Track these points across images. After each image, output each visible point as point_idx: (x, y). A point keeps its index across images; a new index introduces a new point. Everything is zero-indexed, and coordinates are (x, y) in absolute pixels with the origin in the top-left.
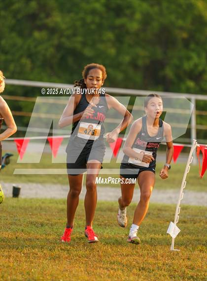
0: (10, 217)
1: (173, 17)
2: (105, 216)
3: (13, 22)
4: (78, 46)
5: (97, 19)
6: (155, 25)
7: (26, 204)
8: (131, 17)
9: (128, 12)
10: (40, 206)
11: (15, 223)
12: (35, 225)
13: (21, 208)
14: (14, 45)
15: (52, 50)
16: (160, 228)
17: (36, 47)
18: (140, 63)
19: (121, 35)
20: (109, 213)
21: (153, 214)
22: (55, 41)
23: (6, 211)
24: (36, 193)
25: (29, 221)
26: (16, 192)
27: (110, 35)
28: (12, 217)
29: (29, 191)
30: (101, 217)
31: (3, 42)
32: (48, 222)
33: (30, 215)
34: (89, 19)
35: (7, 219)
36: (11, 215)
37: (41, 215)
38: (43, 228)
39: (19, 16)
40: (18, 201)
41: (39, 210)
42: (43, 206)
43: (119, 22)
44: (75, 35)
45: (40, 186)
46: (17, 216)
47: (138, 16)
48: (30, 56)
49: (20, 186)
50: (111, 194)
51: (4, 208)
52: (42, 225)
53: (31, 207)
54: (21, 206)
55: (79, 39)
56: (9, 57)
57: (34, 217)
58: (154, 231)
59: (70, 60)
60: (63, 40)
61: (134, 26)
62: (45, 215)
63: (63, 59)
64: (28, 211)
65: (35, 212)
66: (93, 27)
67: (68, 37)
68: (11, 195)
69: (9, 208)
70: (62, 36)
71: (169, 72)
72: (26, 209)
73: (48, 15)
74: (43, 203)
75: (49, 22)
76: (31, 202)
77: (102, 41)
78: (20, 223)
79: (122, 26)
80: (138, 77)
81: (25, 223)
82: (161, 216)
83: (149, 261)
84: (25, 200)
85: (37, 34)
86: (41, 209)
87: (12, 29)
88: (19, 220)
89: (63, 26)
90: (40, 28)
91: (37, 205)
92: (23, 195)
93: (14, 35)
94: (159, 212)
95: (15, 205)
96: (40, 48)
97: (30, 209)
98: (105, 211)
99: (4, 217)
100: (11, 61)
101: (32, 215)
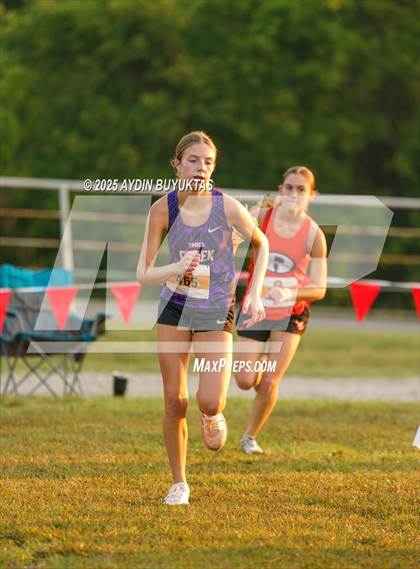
0: (110, 428)
1: (407, 58)
4: (227, 119)
5: (262, 67)
6: (374, 74)
7: (140, 407)
8: (327, 60)
9: (320, 50)
11: (121, 440)
13: (130, 415)
14: (105, 121)
15: (177, 129)
17: (147, 122)
18: (347, 146)
19: (308, 95)
22: (184, 111)
23: (102, 418)
25: (148, 435)
26: (120, 386)
27: (287, 97)
28: (114, 429)
31: (84, 116)
34: (246, 66)
36: (112, 426)
39: (114, 65)
40: (124, 402)
43: (303, 70)
44: (220, 98)
46: (124, 428)
47: (341, 58)
48: (137, 140)
51: (98, 415)
53: (150, 413)
55: (229, 105)
57: (156, 427)
60: (200, 108)
61: (333, 77)
65: (157, 420)
66: (255, 81)
67: (208, 103)
68: (111, 392)
69: (108, 414)
70: (195, 101)
71: (402, 164)
72: (140, 416)
73: (168, 62)
75: (171, 74)
79: (310, 79)
80: (344, 175)
81: (140, 439)
84: (138, 401)
85: (148, 99)
87: (100, 90)
88: (129, 434)
90: (155, 87)
92: (133, 389)
93: (104, 101)
95: (118, 408)
98: (291, 415)
99: (99, 428)
100: (101, 152)
101: (153, 424)
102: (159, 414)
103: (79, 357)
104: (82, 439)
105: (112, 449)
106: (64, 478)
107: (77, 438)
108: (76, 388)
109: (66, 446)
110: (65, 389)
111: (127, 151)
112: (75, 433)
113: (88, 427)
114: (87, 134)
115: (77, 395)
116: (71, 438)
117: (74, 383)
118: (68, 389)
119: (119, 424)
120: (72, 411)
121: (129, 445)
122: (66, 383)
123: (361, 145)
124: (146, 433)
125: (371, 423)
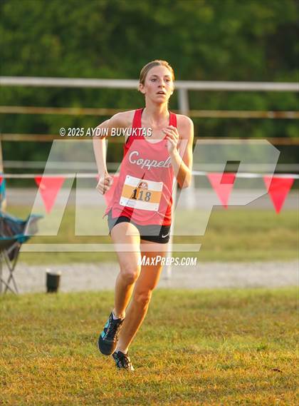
0: (45, 328)
2: (216, 318)
4: (145, 8)
10: (97, 305)
11: (57, 342)
13: (64, 312)
14: (28, 13)
15: (96, 18)
17: (67, 13)
20: (224, 310)
23: (37, 318)
24: (89, 282)
25: (82, 336)
26: (53, 283)
28: (50, 330)
29: (74, 279)
30: (209, 320)
31: (7, 8)
33: (82, 324)
35: (41, 335)
36: (48, 327)
40: (58, 298)
41: (97, 313)
42: (103, 305)
45: (93, 267)
46: (59, 328)
48: (58, 31)
49: (59, 273)
50: (223, 274)
51: (34, 313)
53: (82, 309)
54: (64, 308)
56: (20, 35)
57: (90, 327)
59: (131, 34)
63: (118, 32)
64: (77, 317)
65: (90, 318)
68: (44, 289)
69: (43, 312)
72: (73, 313)
74: (103, 299)
76: (82, 300)
78: (65, 340)
81: (75, 340)
84: (70, 296)
86: (100, 311)
88: (64, 334)
91: (93, 304)
92: (65, 287)
95: (52, 306)
96: (76, 15)
97: (81, 313)
98: (215, 308)
99: (36, 329)
100: (25, 42)
101: (86, 323)
102: (91, 310)
103: (13, 256)
104: (20, 340)
105: (48, 351)
106: (5, 384)
107: (15, 340)
108: (11, 285)
109: (6, 349)
111: (50, 41)
112: (13, 335)
113: (24, 329)
115: (13, 292)
116: (9, 341)
117: (9, 281)
119: (55, 324)
120: (8, 309)
121: (65, 347)
123: (271, 27)
124: (80, 333)
125: (292, 313)
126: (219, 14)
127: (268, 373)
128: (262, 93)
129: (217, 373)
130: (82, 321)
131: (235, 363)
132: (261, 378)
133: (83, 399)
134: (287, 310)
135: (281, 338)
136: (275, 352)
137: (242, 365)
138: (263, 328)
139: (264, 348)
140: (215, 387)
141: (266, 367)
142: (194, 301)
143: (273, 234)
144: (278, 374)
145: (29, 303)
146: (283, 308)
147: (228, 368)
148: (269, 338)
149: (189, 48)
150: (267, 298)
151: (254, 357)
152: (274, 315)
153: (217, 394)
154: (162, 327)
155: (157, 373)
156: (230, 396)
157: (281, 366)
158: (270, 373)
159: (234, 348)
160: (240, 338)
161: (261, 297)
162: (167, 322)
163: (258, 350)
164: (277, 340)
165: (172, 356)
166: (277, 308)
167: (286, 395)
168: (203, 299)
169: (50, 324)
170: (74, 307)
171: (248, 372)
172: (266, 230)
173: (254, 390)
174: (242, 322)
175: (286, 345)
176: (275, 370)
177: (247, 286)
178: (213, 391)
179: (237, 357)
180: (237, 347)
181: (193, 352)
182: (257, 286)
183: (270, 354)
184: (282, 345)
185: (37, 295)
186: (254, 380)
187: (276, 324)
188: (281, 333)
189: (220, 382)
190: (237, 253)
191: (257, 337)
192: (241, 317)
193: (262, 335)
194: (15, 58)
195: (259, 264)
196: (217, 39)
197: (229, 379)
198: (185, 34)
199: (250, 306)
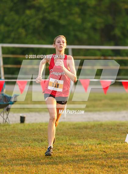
0: (20, 136)
2: (82, 132)
3: (12, 4)
4: (56, 18)
7: (30, 127)
10: (39, 128)
11: (24, 141)
12: (37, 141)
13: (26, 130)
15: (38, 22)
16: (120, 138)
17: (28, 20)
18: (98, 27)
19: (84, 9)
20: (85, 130)
21: (114, 129)
22: (41, 16)
24: (36, 119)
25: (33, 139)
26: (22, 120)
27: (77, 10)
28: (21, 137)
29: (30, 118)
30: (80, 133)
31: (6, 18)
32: (45, 139)
33: (33, 135)
35: (18, 139)
36: (21, 136)
37: (40, 134)
38: (42, 143)
40: (24, 125)
42: (41, 128)
44: (53, 11)
45: (37, 114)
46: (25, 136)
48: (24, 27)
49: (25, 116)
51: (16, 131)
52: (42, 141)
53: (33, 129)
54: (27, 129)
55: (57, 13)
56: (10, 28)
57: (36, 136)
58: (116, 140)
59: (51, 28)
60: (46, 15)
61: (93, 2)
62: (43, 134)
63: (46, 27)
64: (31, 132)
65: (36, 132)
66: (65, 5)
67: (49, 13)
68: (19, 122)
69: (19, 130)
70: (44, 12)
71: (117, 32)
72: (30, 131)
74: (41, 126)
76: (33, 126)
77: (72, 14)
78: (27, 141)
80: (97, 37)
81: (31, 140)
82: (120, 130)
83: (115, 161)
84: (29, 125)
85: (28, 12)
86: (40, 130)
87: (11, 9)
88: (27, 139)
89: (45, 6)
90: (30, 8)
91: (37, 127)
92: (27, 121)
93: (12, 13)
94: (118, 127)
95: (22, 128)
96: (31, 21)
97: (33, 131)
98: (82, 129)
99: (16, 137)
100: (12, 31)
101: (35, 134)
102: (37, 130)
103: (8, 110)
104: (11, 141)
105: (21, 145)
106: (5, 157)
107: (9, 141)
108: (7, 120)
109: (5, 144)
110: (4, 121)
111: (22, 31)
112: (8, 139)
113: (12, 136)
114: (7, 25)
115: (8, 123)
116: (6, 141)
117: (6, 119)
118: (5, 121)
119: (23, 135)
120: (6, 129)
121: (27, 143)
122: (4, 119)
123: (103, 26)
124: (33, 138)
125: (110, 131)
126: (83, 21)
127: (101, 153)
128: (99, 50)
129: (83, 153)
130: (33, 134)
131: (89, 149)
132: (99, 155)
133: (34, 162)
134: (108, 129)
135: (106, 140)
136: (104, 145)
137: (92, 150)
138: (100, 136)
139: (100, 144)
140: (82, 158)
141: (101, 151)
142: (74, 126)
143: (103, 102)
144: (105, 153)
145: (14, 127)
146: (107, 129)
147: (87, 151)
148: (102, 140)
149: (72, 33)
150: (101, 125)
151: (96, 147)
152: (104, 132)
153: (83, 161)
154: (63, 136)
155: (61, 153)
156: (87, 162)
157: (106, 150)
158: (102, 153)
159: (89, 144)
160: (91, 140)
161: (99, 125)
162: (65, 134)
163: (98, 144)
164: (105, 141)
165: (66, 147)
166: (105, 129)
167: (108, 161)
168: (78, 126)
169: (22, 135)
170: (30, 129)
171: (94, 152)
172: (100, 100)
173: (96, 159)
174: (92, 134)
175: (108, 143)
176: (104, 152)
177: (94, 121)
178: (81, 159)
179: (90, 147)
180: (90, 143)
181: (74, 145)
182: (97, 121)
183: (102, 146)
184: (106, 142)
185: (17, 124)
186: (96, 155)
187: (104, 135)
188: (106, 138)
189: (84, 156)
190: (90, 109)
191: (97, 140)
192: (92, 132)
193: (99, 139)
194: (8, 37)
195: (98, 113)
196: (83, 30)
197: (87, 155)
198: (71, 28)
199: (95, 128)
